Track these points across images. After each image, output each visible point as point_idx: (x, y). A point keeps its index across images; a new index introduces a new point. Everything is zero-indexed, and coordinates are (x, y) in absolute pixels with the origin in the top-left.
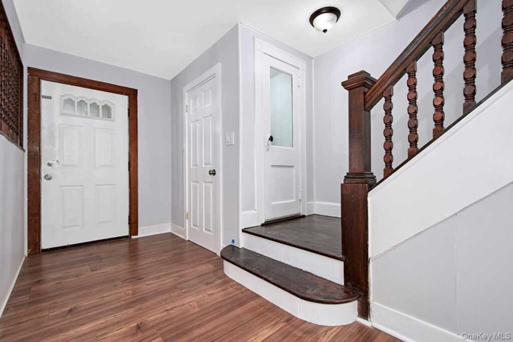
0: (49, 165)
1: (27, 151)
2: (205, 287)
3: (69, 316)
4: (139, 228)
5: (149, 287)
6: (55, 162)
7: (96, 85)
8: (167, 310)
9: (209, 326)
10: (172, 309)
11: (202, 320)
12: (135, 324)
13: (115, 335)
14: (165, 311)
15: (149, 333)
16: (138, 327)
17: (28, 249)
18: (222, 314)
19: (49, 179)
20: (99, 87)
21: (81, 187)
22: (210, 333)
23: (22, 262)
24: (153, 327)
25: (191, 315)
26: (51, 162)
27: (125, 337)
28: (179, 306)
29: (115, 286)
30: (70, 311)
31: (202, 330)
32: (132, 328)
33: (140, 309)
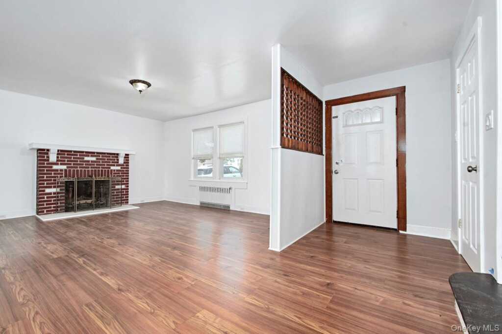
0: (337, 163)
1: (325, 155)
2: (411, 296)
3: (309, 259)
4: (407, 225)
5: (365, 269)
6: (340, 162)
7: (366, 97)
8: (356, 289)
9: (368, 318)
10: (360, 290)
11: (371, 311)
12: (329, 282)
13: (314, 279)
14: (353, 288)
15: (330, 291)
16: (328, 284)
17: (326, 218)
18: (392, 321)
19: (337, 173)
20: (369, 97)
21: (356, 180)
22: (363, 322)
23: (320, 224)
24: (335, 290)
25: (369, 303)
26: (337, 162)
27: (317, 283)
28: (367, 292)
29: (346, 257)
30: (312, 257)
31: (361, 316)
32: (325, 282)
33: (342, 277)
